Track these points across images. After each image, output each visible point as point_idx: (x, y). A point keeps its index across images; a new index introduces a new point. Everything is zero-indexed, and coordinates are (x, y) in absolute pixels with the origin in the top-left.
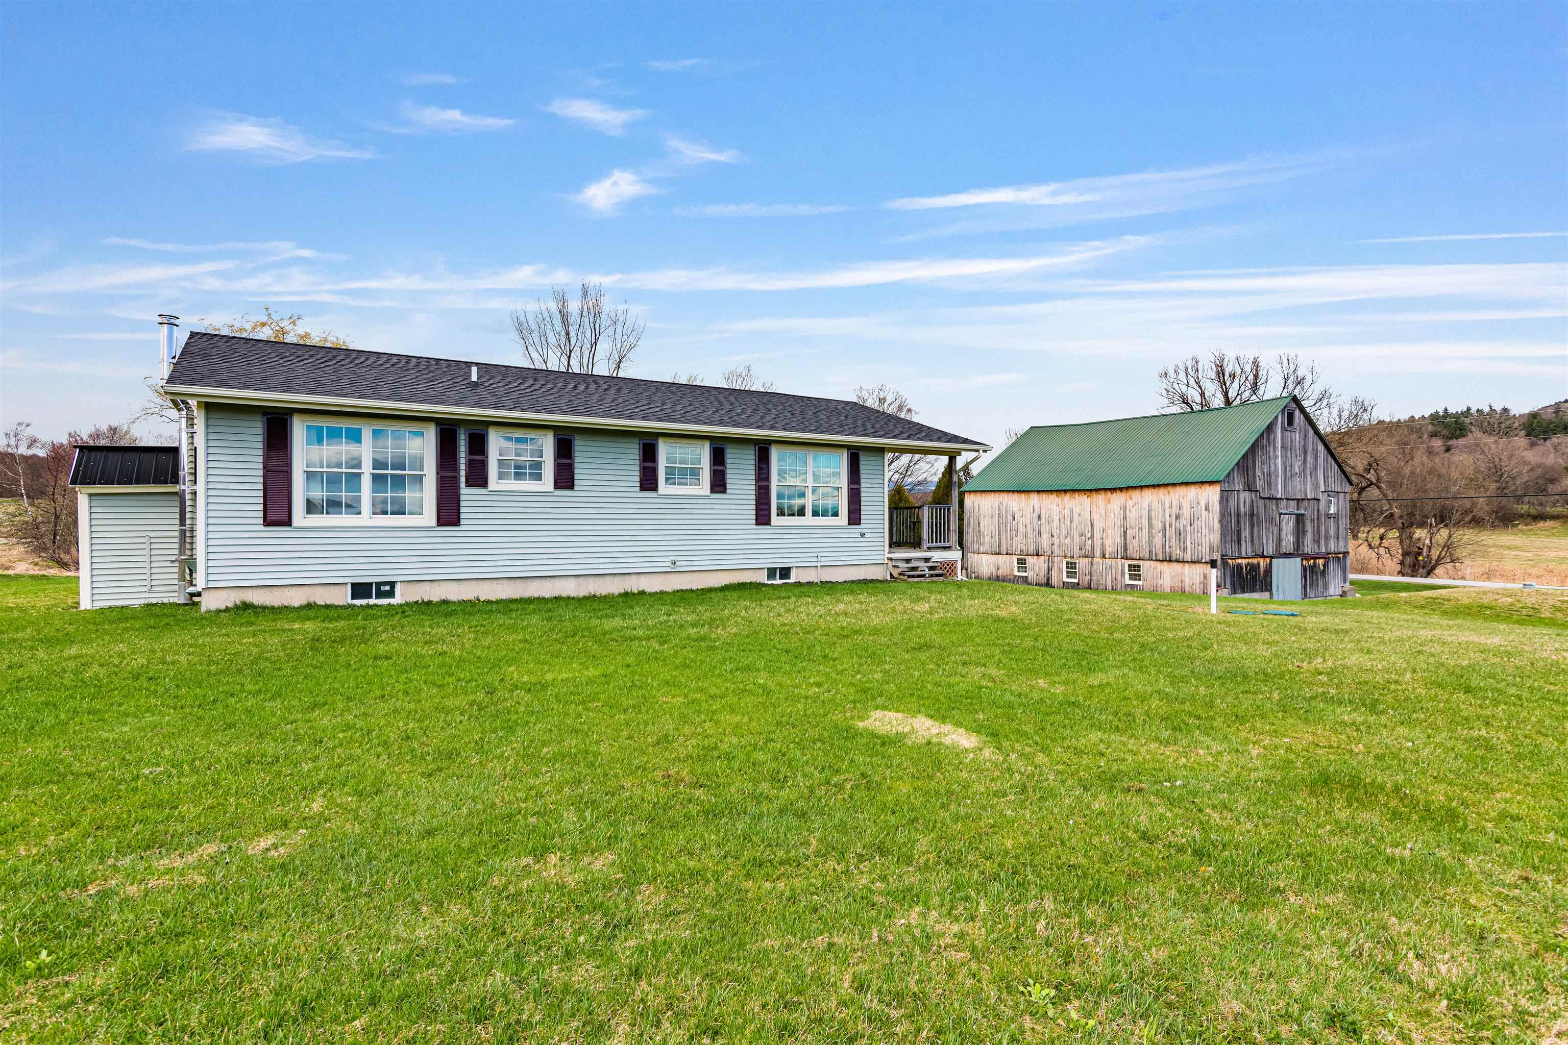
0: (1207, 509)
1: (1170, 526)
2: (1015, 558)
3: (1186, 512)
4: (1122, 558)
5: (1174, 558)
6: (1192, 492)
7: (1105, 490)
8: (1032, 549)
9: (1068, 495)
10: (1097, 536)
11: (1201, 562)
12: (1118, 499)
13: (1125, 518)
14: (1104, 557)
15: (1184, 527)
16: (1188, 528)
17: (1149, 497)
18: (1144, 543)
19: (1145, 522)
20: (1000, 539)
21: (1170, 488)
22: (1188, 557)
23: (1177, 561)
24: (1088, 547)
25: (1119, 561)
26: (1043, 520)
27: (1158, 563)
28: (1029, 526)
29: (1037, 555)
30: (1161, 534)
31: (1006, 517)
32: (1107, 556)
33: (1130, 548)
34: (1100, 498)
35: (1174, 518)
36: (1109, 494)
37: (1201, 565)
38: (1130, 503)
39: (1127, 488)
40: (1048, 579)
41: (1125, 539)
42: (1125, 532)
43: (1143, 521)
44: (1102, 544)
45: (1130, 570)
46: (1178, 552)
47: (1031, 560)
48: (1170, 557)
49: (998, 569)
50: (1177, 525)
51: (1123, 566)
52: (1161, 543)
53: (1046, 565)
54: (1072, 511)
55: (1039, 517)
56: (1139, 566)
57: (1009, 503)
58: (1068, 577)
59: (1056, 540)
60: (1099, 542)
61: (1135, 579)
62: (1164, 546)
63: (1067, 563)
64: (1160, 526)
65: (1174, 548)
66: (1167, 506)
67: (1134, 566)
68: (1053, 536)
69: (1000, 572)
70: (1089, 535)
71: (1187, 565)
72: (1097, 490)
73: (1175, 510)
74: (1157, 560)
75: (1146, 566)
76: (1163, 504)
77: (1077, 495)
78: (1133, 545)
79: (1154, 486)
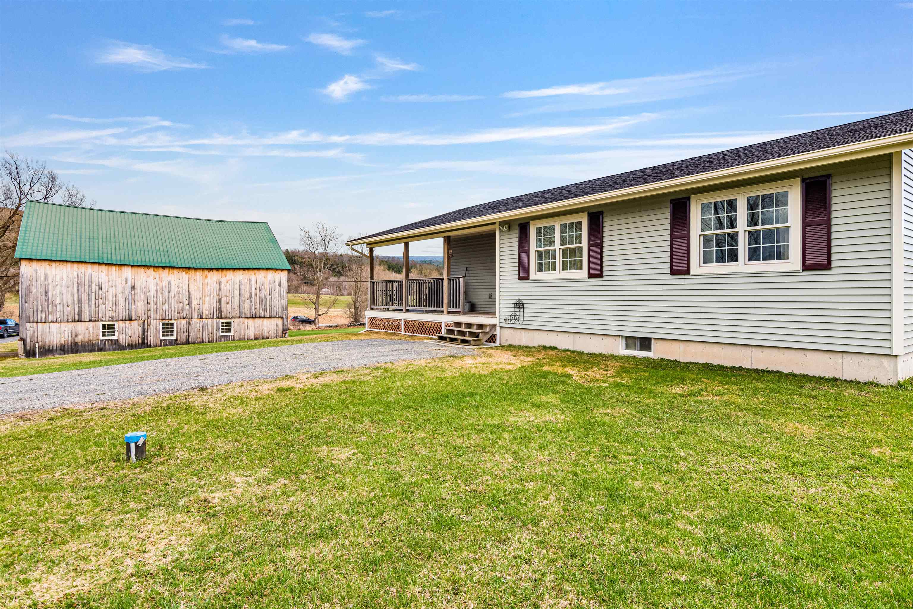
0: (280, 285)
1: (256, 295)
2: (100, 324)
3: (266, 287)
4: (218, 318)
5: (258, 316)
6: (271, 275)
7: (203, 269)
8: (124, 315)
9: (167, 271)
10: (194, 302)
11: (276, 317)
12: (214, 276)
13: (220, 290)
14: (201, 318)
15: (265, 296)
16: (268, 297)
17: (240, 276)
18: (235, 307)
19: (237, 293)
20: (80, 307)
21: (256, 271)
22: (268, 314)
23: (260, 317)
24: (186, 312)
25: (215, 321)
26: (138, 290)
27: (246, 320)
28: (120, 296)
29: (130, 319)
30: (249, 301)
31: (90, 286)
32: (204, 317)
33: (224, 309)
34: (199, 275)
35: (258, 290)
36: (206, 272)
37: (275, 319)
38: (224, 280)
39: (223, 269)
40: (143, 339)
41: (220, 304)
42: (220, 300)
43: (235, 292)
44: (199, 309)
45: (222, 326)
46: (261, 311)
47: (119, 326)
48: (256, 315)
49: (76, 336)
50: (261, 295)
51: (218, 323)
52: (248, 307)
53: (140, 328)
54: (170, 283)
55: (133, 288)
56: (230, 323)
57: (94, 274)
58: (163, 336)
59: (152, 307)
60: (197, 307)
61: (226, 332)
62: (250, 309)
63: (163, 325)
64: (248, 295)
65: (258, 309)
66: (253, 282)
67: (226, 323)
68: (148, 303)
69: (79, 339)
70: (187, 302)
71: (265, 320)
72: (195, 269)
73: (259, 286)
74: (245, 318)
75: (235, 323)
76: (250, 280)
77: (175, 271)
78: (226, 309)
79: (244, 269)
